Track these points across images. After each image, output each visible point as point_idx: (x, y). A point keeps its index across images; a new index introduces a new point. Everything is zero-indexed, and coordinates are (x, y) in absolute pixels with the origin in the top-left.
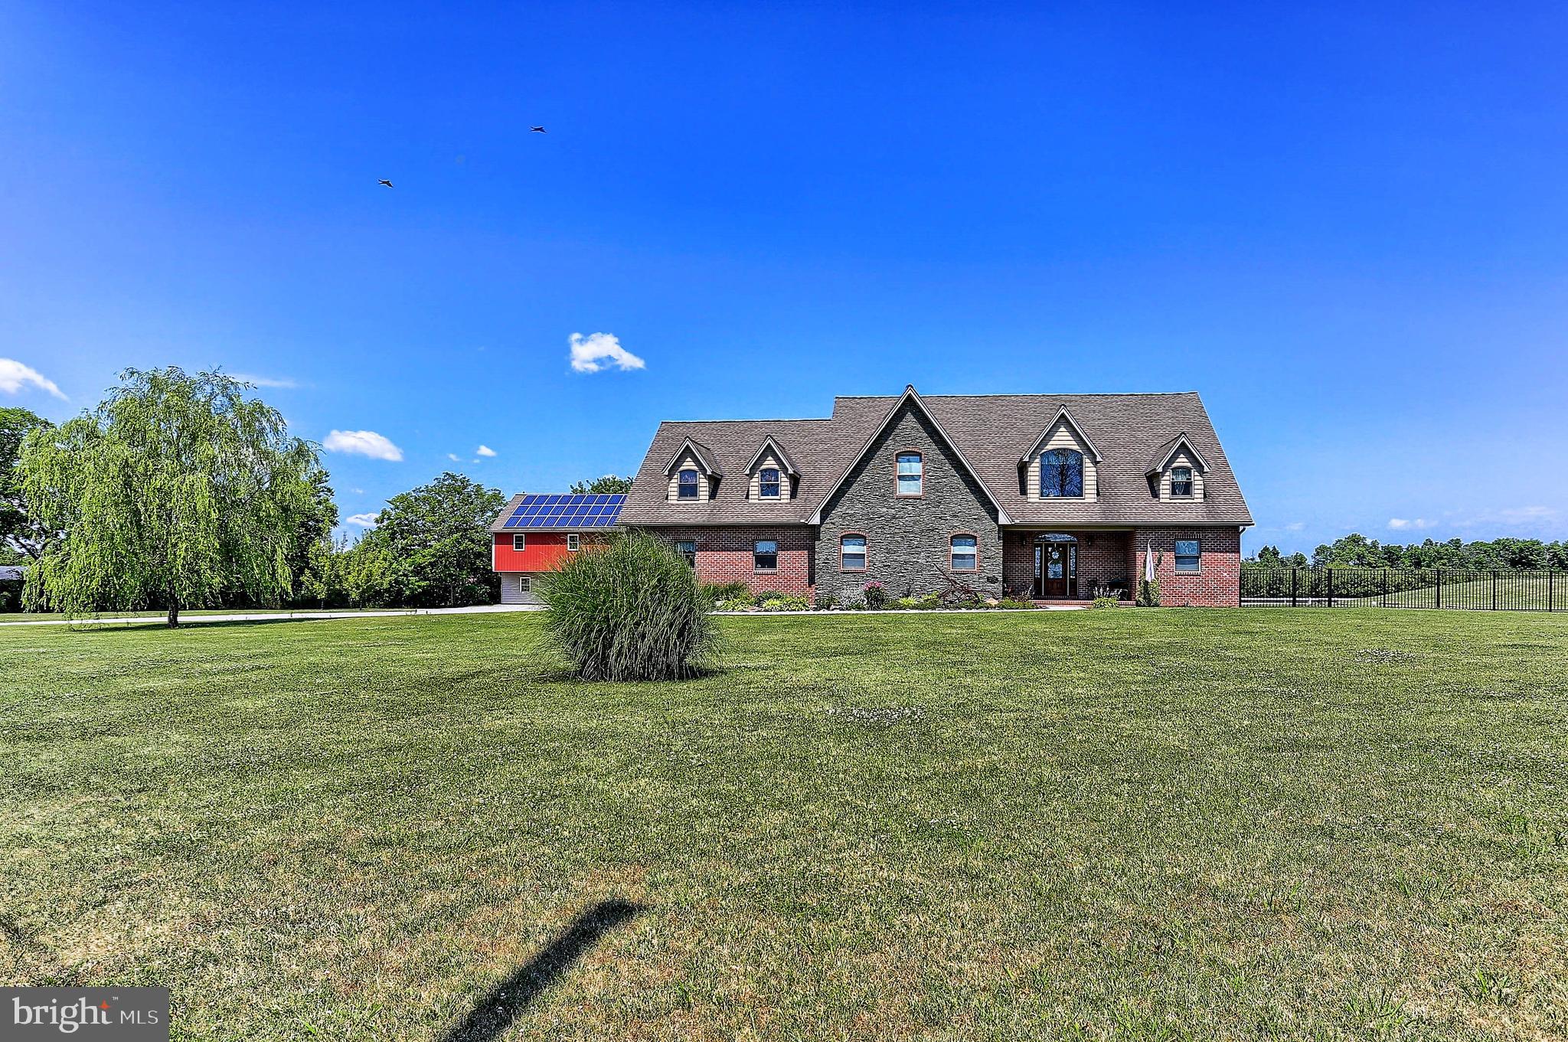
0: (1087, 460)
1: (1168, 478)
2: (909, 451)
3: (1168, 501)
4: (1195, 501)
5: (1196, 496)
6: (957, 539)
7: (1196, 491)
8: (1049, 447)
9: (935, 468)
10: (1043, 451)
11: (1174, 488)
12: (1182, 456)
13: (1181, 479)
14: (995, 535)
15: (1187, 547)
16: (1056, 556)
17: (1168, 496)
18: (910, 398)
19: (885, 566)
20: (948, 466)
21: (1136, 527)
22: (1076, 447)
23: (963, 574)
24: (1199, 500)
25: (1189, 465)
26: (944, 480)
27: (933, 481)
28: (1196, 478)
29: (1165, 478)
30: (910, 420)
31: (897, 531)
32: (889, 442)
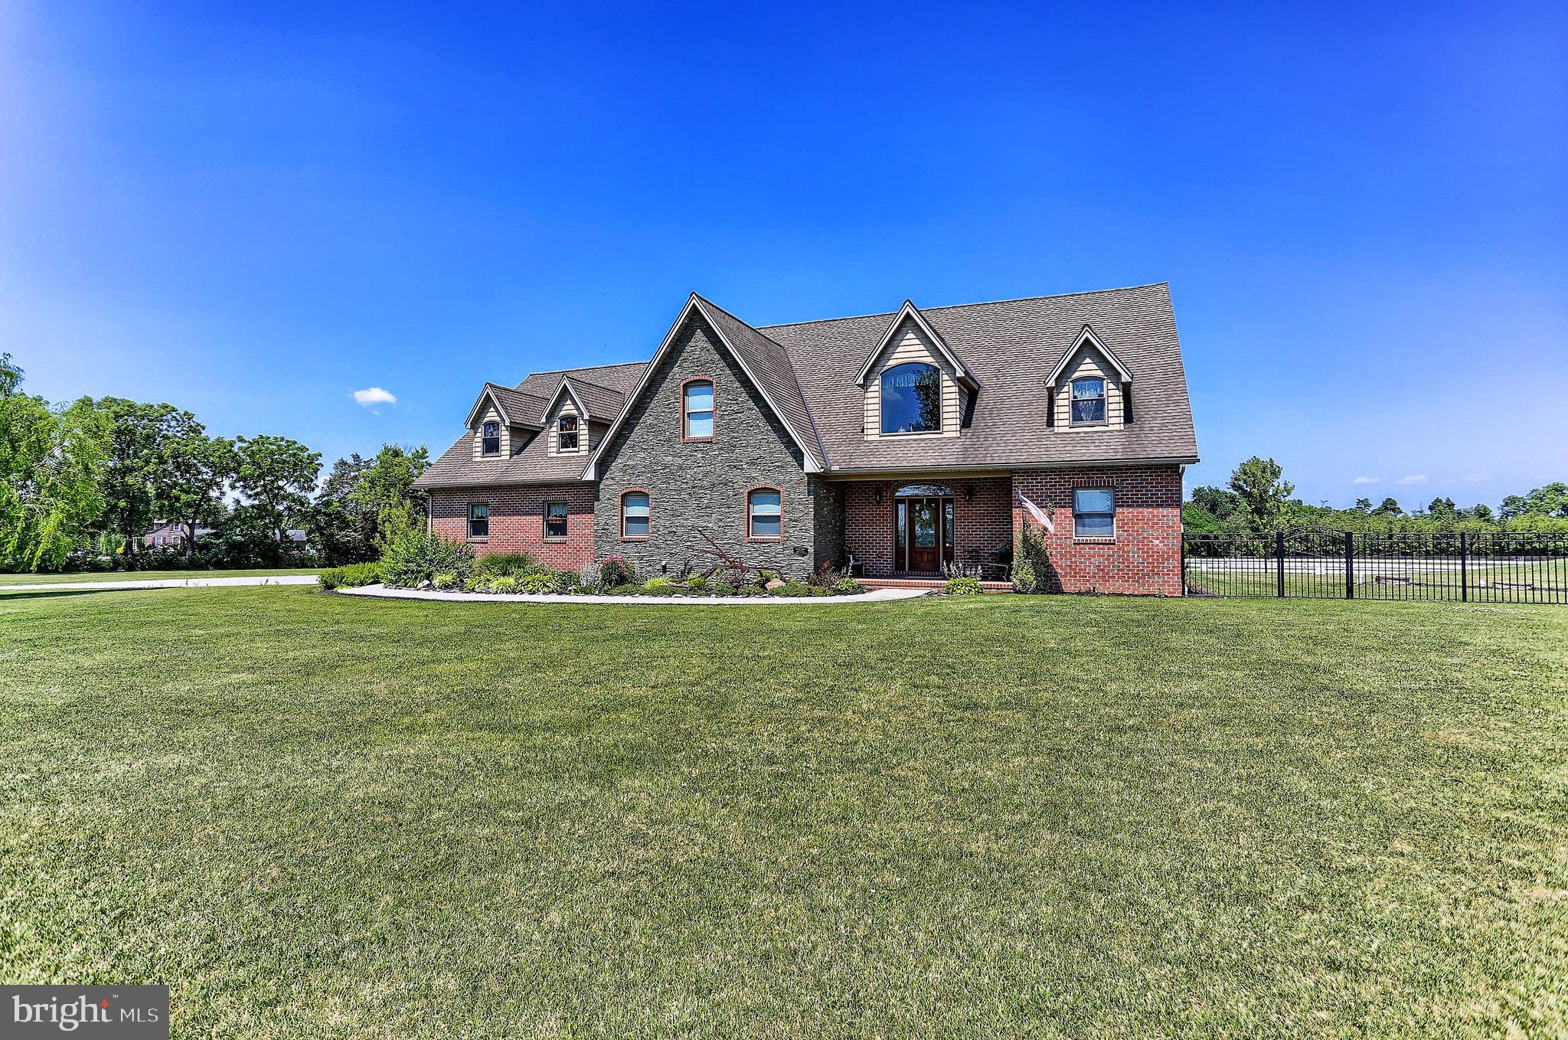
0: (946, 377)
1: (1066, 396)
2: (699, 381)
3: (1067, 430)
4: (1111, 428)
5: (1112, 420)
6: (754, 495)
7: (1111, 413)
8: (892, 363)
9: (729, 399)
10: (885, 368)
11: (1077, 411)
12: (1088, 360)
13: (1089, 395)
14: (804, 488)
15: (1093, 500)
16: (926, 515)
17: (1066, 423)
18: (694, 309)
19: (670, 532)
20: (744, 396)
21: (1012, 471)
22: (930, 360)
23: (764, 543)
24: (1117, 427)
25: (1100, 373)
26: (739, 415)
27: (726, 417)
28: (1111, 393)
29: (1061, 396)
30: (699, 339)
31: (684, 486)
32: (676, 369)
